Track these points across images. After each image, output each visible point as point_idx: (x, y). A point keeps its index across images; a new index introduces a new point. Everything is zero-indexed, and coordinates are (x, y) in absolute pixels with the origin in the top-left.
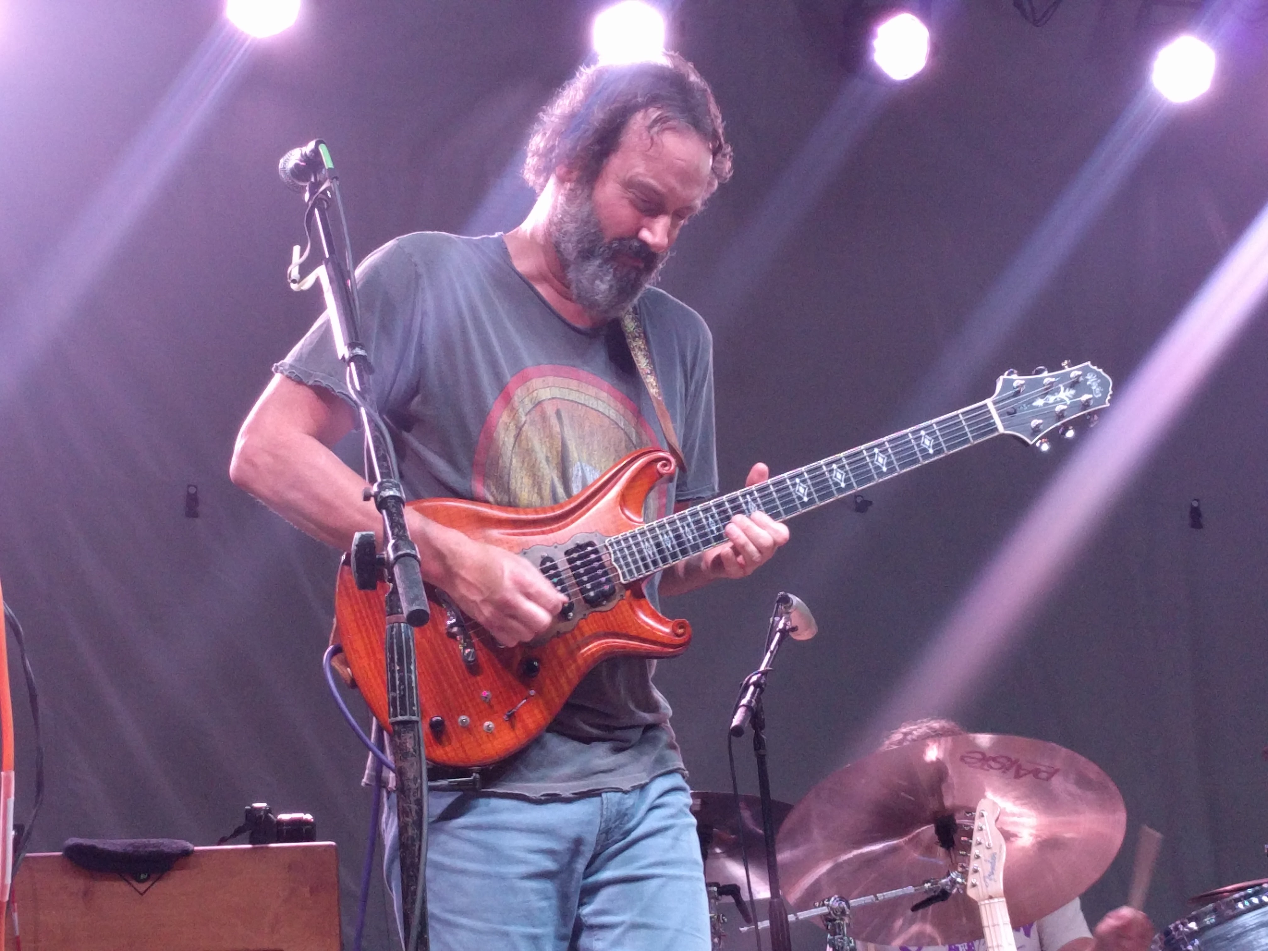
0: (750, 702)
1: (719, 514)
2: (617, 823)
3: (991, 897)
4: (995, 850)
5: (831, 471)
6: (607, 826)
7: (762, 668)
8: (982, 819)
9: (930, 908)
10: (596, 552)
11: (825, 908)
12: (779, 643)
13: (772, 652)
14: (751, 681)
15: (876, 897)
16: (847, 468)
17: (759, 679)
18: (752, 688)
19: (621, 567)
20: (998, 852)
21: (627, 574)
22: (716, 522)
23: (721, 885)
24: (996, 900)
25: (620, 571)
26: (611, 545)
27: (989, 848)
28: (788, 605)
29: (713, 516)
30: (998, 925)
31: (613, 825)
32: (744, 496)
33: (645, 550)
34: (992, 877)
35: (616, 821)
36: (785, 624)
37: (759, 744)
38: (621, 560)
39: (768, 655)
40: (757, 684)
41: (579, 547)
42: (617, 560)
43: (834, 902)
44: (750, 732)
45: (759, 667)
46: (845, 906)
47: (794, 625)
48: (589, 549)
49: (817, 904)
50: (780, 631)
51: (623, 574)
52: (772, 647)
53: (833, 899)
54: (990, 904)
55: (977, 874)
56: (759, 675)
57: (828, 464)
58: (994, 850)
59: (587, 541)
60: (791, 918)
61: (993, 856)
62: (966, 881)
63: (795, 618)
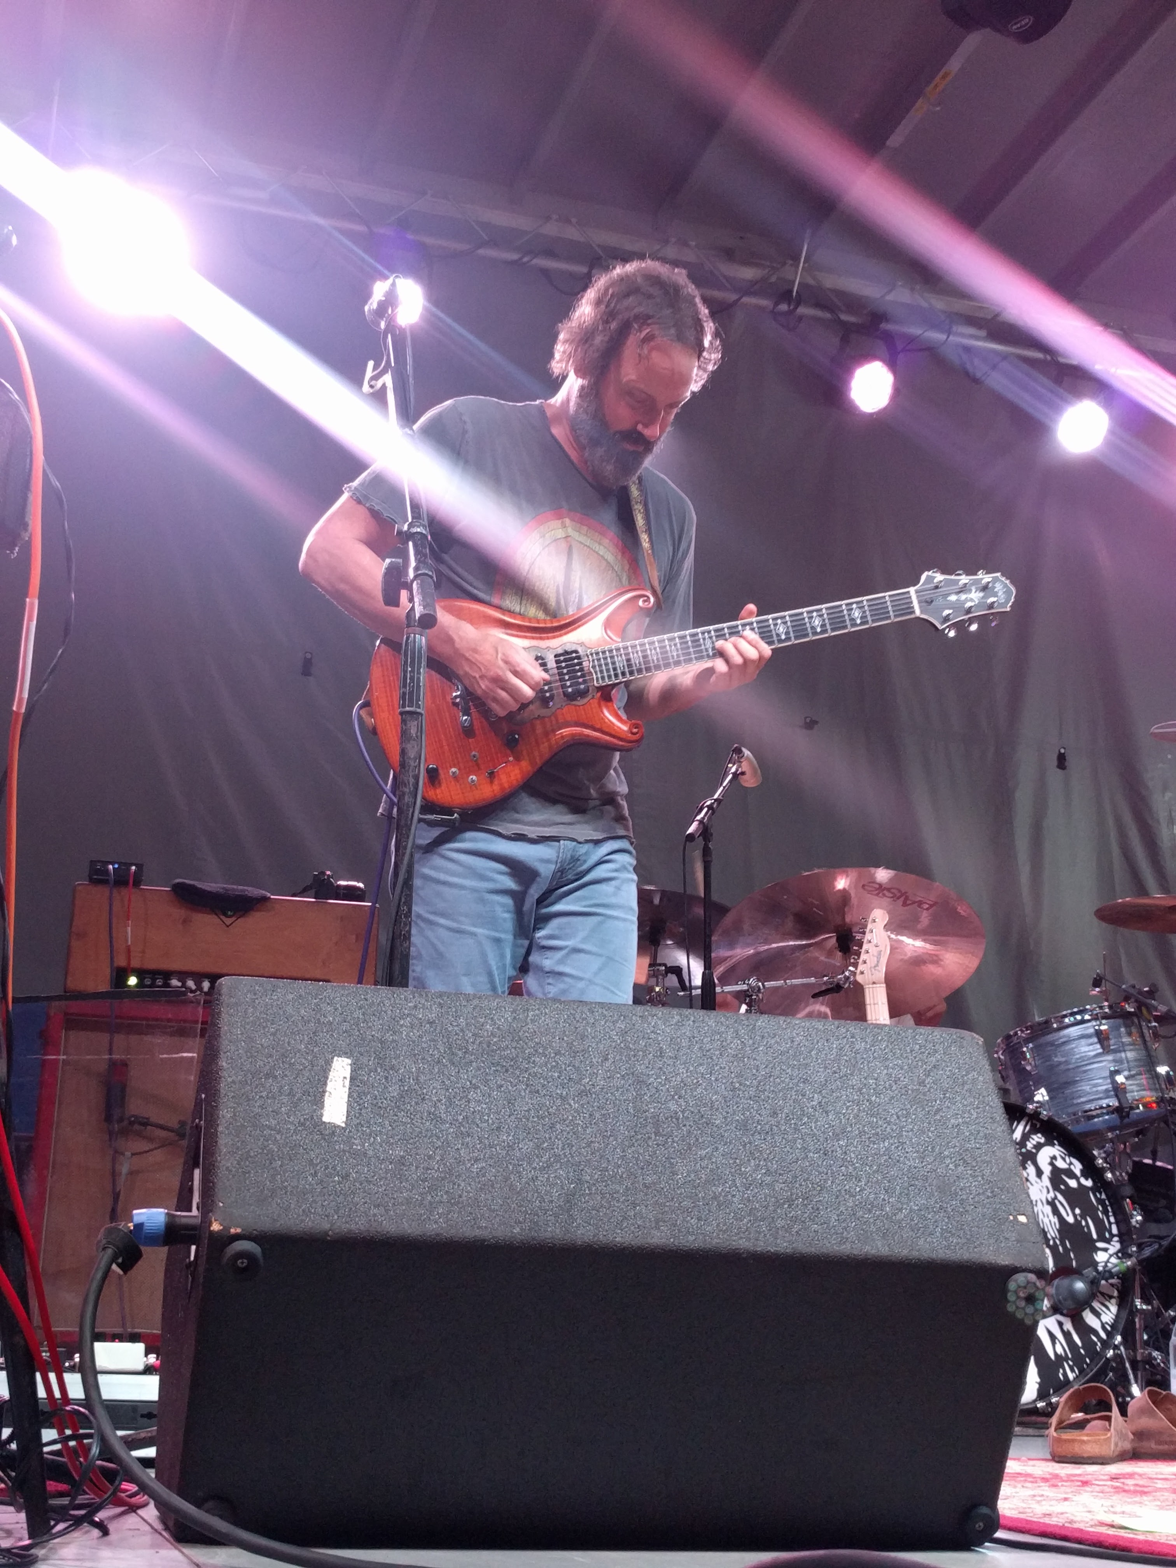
0: (703, 819)
1: (681, 644)
2: (571, 865)
3: (874, 983)
4: (881, 948)
5: (776, 625)
6: (561, 866)
7: (714, 797)
8: (874, 924)
9: (829, 996)
10: (579, 658)
11: (746, 986)
12: (730, 781)
13: (724, 788)
14: (704, 805)
15: (785, 981)
16: (789, 623)
17: (711, 804)
18: (705, 810)
19: (596, 673)
20: (883, 950)
21: (600, 679)
22: (677, 650)
23: (668, 966)
24: (878, 985)
25: (595, 676)
26: (592, 654)
27: (876, 946)
28: (741, 755)
29: (675, 645)
30: (877, 1004)
31: (568, 867)
32: (703, 633)
33: (617, 663)
34: (877, 968)
35: (570, 863)
36: (737, 770)
37: (707, 851)
38: (597, 667)
40: (708, 808)
41: (566, 653)
42: (594, 667)
43: (753, 982)
44: (701, 842)
45: (712, 796)
46: (761, 986)
47: (743, 770)
48: (574, 655)
49: (740, 983)
50: (732, 773)
51: (597, 679)
52: (724, 784)
53: (752, 979)
54: (873, 987)
55: (865, 965)
56: (711, 801)
57: (774, 619)
59: (573, 649)
60: (718, 990)
61: (880, 953)
62: (856, 969)
63: (745, 767)
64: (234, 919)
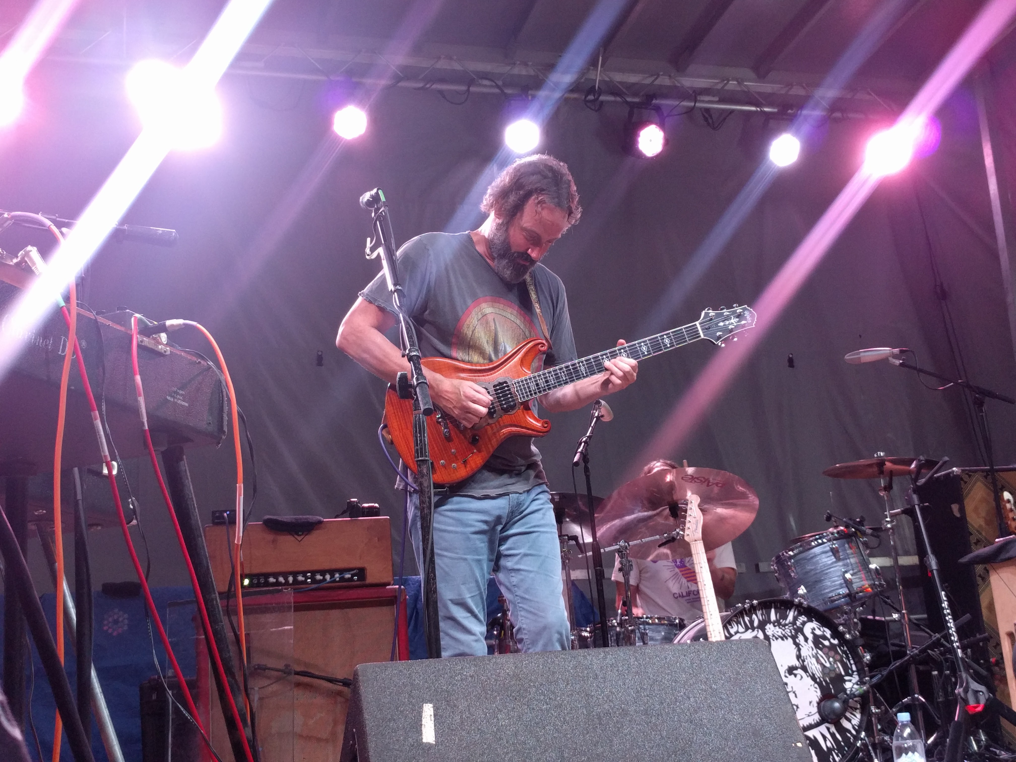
0: (582, 450)
3: (695, 540)
6: (512, 509)
7: (588, 434)
8: (692, 504)
9: (668, 545)
10: (508, 386)
12: (596, 423)
14: (582, 441)
15: (641, 540)
17: (586, 439)
18: (583, 444)
23: (570, 535)
24: (698, 541)
26: (515, 383)
27: (694, 517)
28: (600, 405)
30: (699, 553)
31: (515, 509)
33: (531, 387)
34: (696, 531)
35: (516, 507)
36: (598, 414)
37: (586, 469)
39: (591, 428)
40: (585, 442)
41: (500, 384)
42: (517, 391)
43: (622, 543)
44: (582, 464)
46: (627, 545)
47: (602, 414)
48: (504, 385)
49: (614, 544)
50: (596, 417)
51: (520, 398)
52: (592, 425)
54: (695, 543)
55: (689, 530)
58: (697, 518)
59: (503, 381)
60: (602, 550)
61: (697, 521)
62: (684, 533)
64: (302, 537)
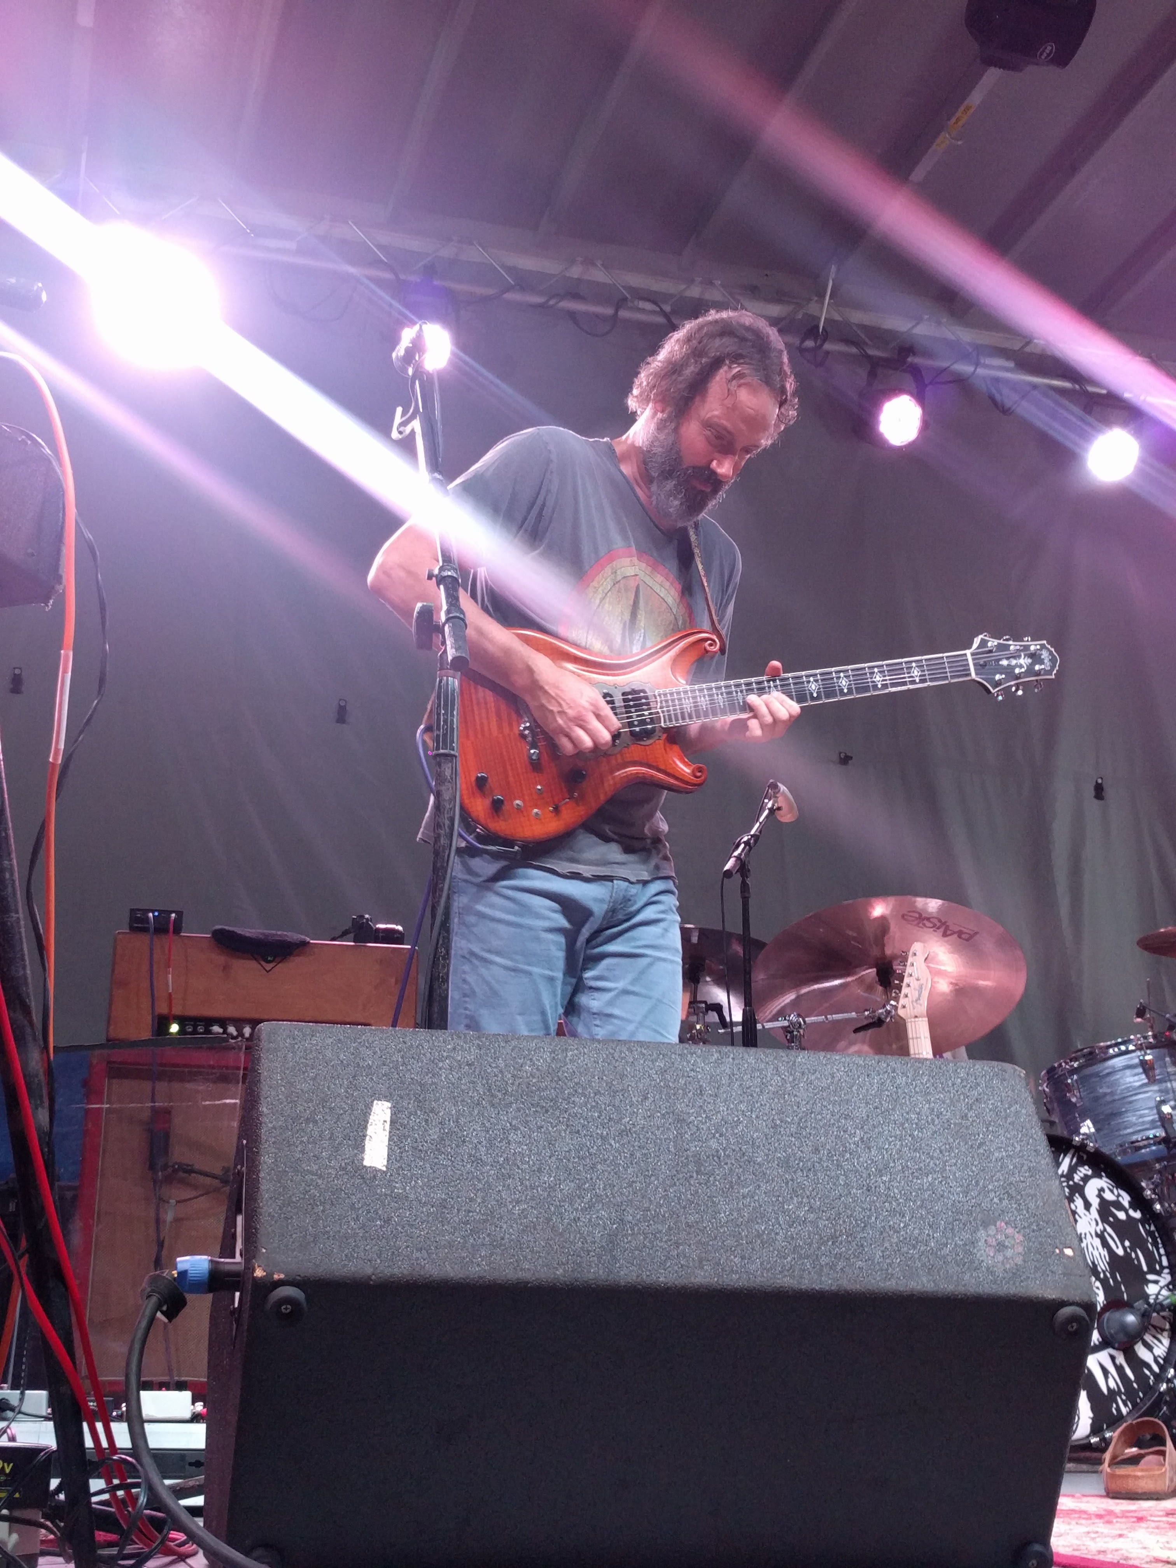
0: (740, 854)
2: (622, 906)
3: (916, 1017)
4: (923, 981)
6: (613, 906)
7: (752, 832)
8: (914, 957)
9: (870, 1031)
10: (645, 697)
11: (786, 1022)
12: (767, 817)
13: (760, 823)
14: (742, 841)
15: (826, 1017)
17: (749, 840)
18: (742, 846)
20: (925, 984)
23: (708, 1003)
24: (920, 1019)
27: (918, 980)
28: (777, 790)
30: (920, 1038)
31: (619, 907)
34: (918, 1002)
35: (620, 904)
36: (773, 805)
37: (744, 887)
39: (758, 824)
40: (747, 843)
43: (793, 1017)
44: (738, 879)
45: (750, 832)
46: (803, 1021)
47: (780, 805)
49: (780, 1019)
50: (769, 809)
52: (761, 819)
53: (792, 1015)
54: (915, 1022)
55: (907, 999)
56: (750, 837)
58: (921, 982)
60: (759, 1026)
61: (921, 987)
62: (898, 1003)
63: (781, 802)
64: (273, 964)
